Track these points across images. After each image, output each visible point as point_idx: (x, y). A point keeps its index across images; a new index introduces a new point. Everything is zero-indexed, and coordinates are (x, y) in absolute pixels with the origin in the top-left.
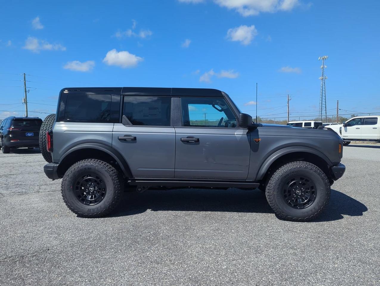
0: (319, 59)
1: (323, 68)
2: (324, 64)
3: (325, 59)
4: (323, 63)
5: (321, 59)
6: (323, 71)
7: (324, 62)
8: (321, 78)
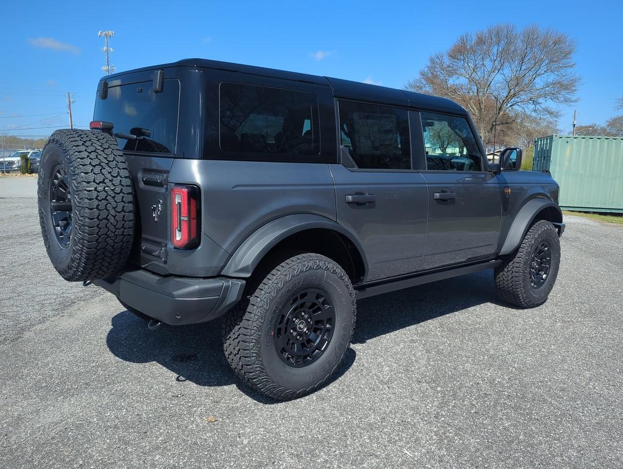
0: (99, 33)
1: (107, 51)
2: (109, 44)
3: (110, 36)
4: (107, 43)
5: (103, 35)
6: (108, 56)
7: (109, 42)
8: (105, 68)
